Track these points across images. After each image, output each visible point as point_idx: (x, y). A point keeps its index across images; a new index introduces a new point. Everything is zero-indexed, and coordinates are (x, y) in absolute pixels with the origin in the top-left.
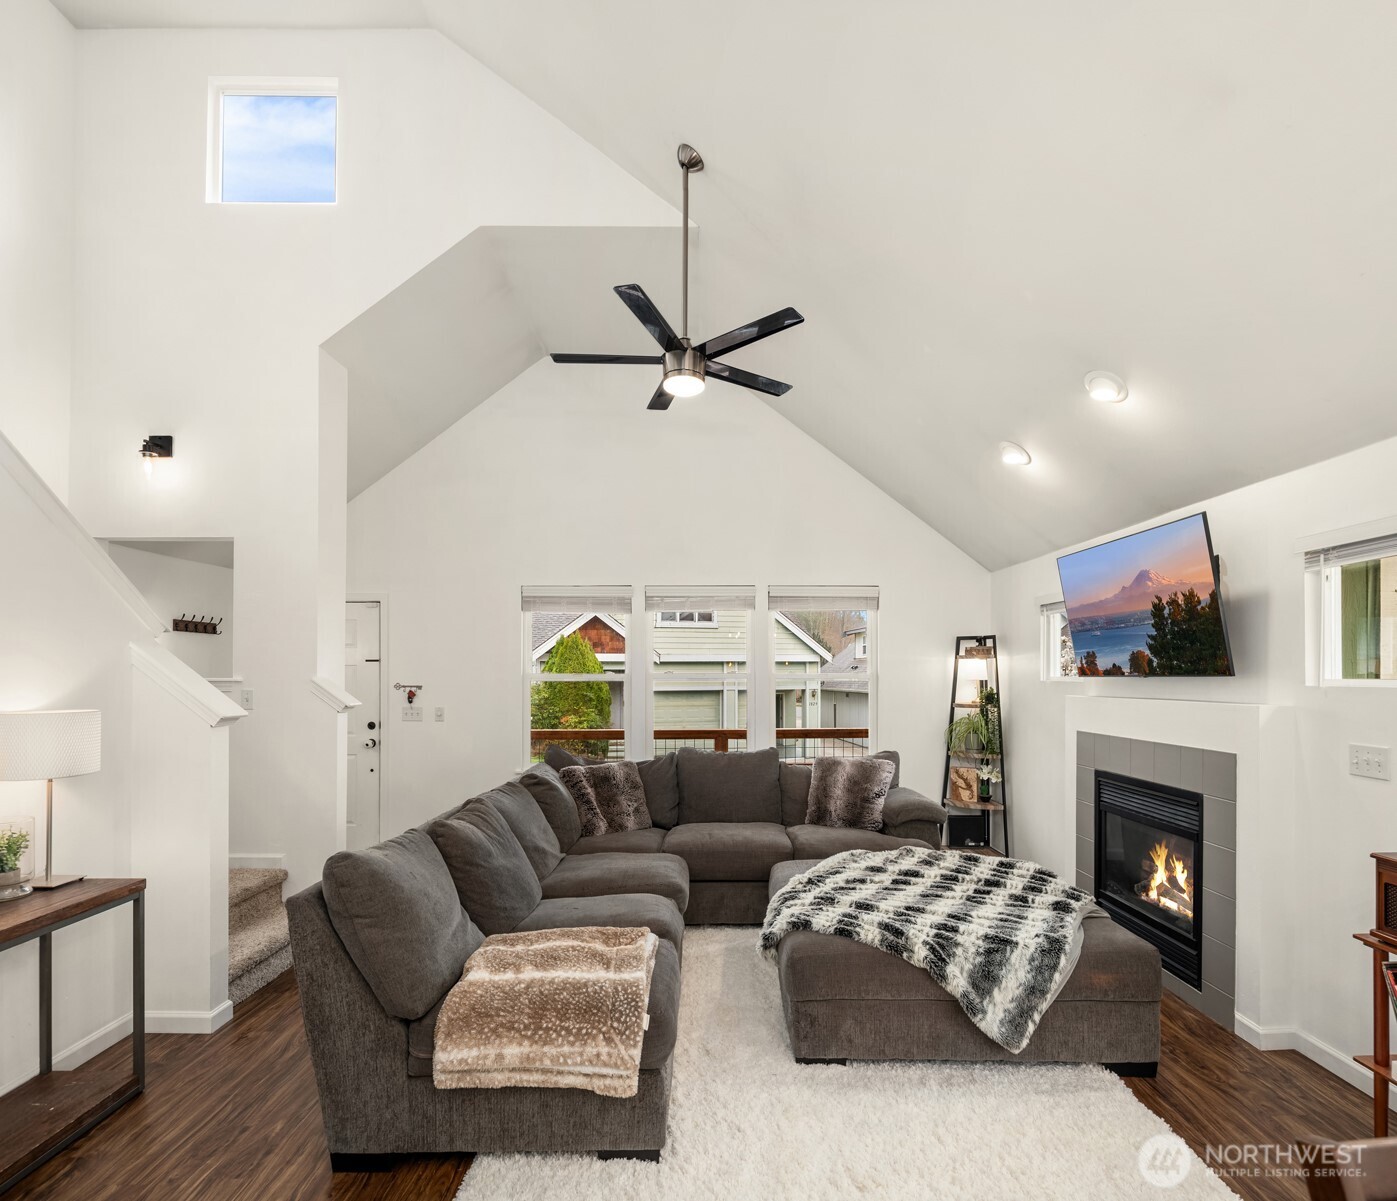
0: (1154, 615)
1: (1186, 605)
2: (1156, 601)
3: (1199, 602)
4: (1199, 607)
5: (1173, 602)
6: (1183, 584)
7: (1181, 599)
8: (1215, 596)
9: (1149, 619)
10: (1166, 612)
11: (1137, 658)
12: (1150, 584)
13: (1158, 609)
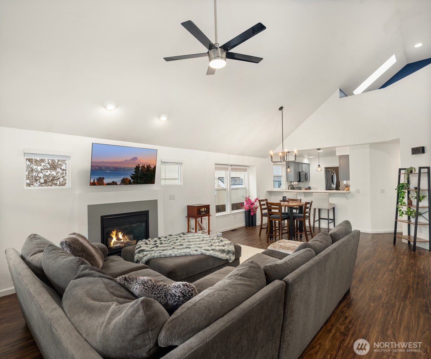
0: (135, 169)
1: (147, 168)
2: (138, 166)
3: (151, 168)
4: (150, 169)
5: (143, 167)
6: (147, 163)
7: (146, 166)
8: (155, 167)
9: (133, 169)
10: (140, 169)
11: (125, 180)
12: (137, 161)
13: (137, 168)
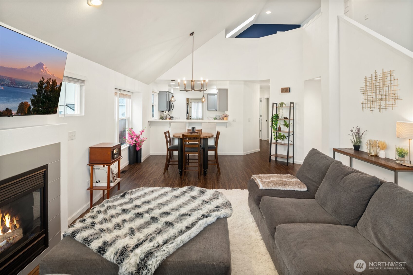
0: (39, 86)
1: (52, 85)
2: (42, 80)
3: (56, 85)
4: (56, 87)
5: (48, 82)
6: (54, 76)
7: (51, 82)
8: (61, 85)
9: (36, 87)
10: (44, 86)
11: (24, 106)
12: (42, 71)
13: (41, 83)
